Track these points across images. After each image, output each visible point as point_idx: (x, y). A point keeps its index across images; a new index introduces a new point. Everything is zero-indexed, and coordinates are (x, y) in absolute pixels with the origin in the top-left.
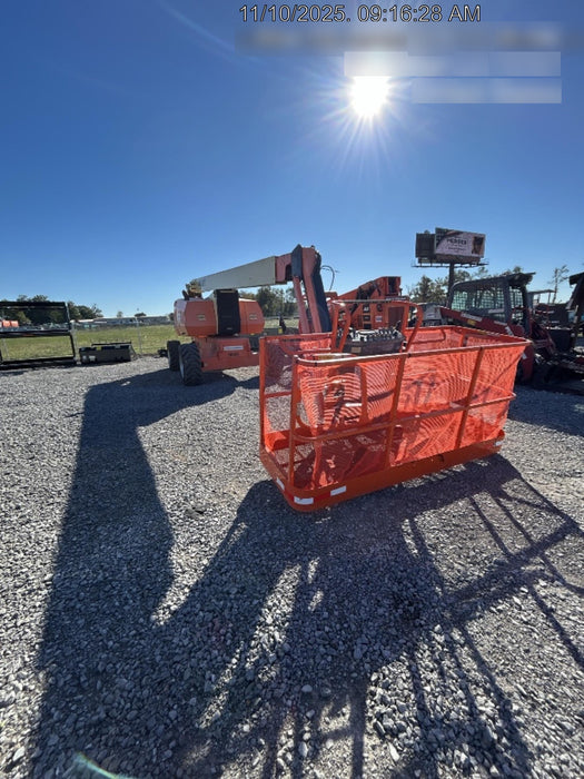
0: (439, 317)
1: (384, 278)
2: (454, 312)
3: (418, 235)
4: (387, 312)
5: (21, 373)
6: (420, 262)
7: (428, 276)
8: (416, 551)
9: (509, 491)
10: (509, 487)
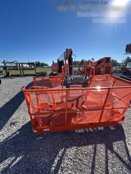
0: (121, 70)
1: (105, 58)
2: (127, 68)
3: (127, 45)
4: (105, 68)
5: (25, 77)
6: (126, 53)
7: (129, 57)
8: (53, 168)
9: (115, 148)
10: (116, 146)
